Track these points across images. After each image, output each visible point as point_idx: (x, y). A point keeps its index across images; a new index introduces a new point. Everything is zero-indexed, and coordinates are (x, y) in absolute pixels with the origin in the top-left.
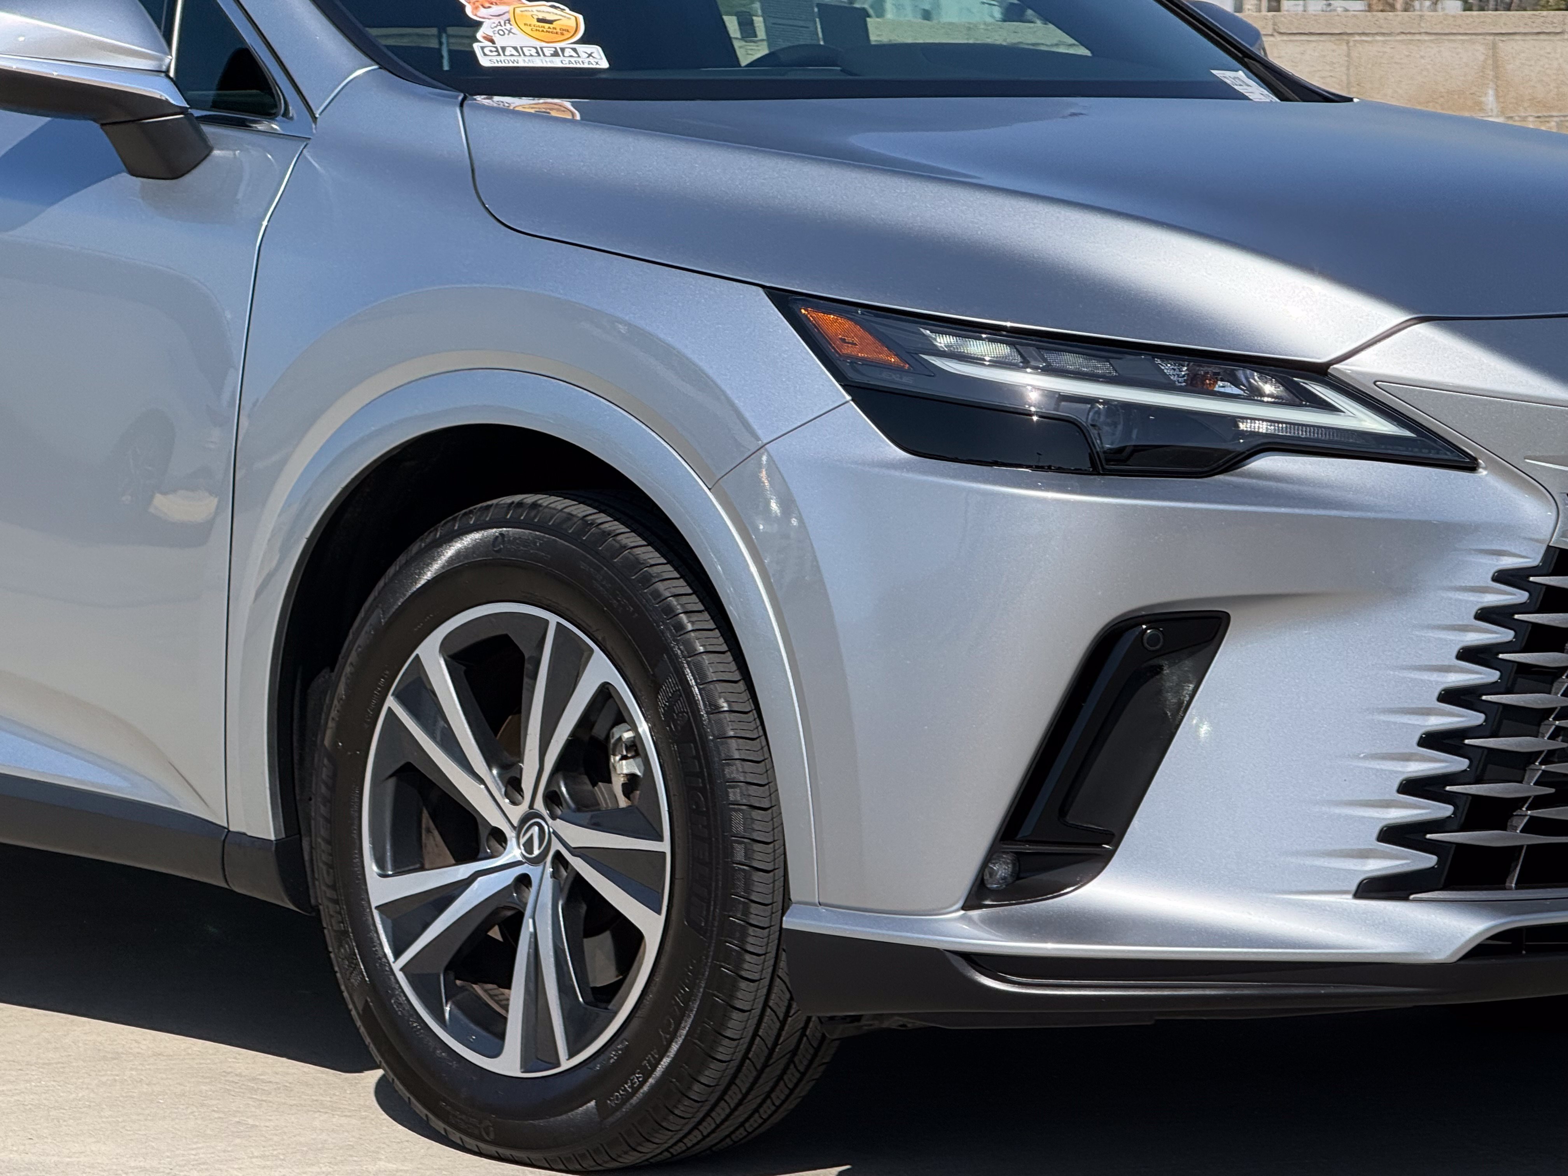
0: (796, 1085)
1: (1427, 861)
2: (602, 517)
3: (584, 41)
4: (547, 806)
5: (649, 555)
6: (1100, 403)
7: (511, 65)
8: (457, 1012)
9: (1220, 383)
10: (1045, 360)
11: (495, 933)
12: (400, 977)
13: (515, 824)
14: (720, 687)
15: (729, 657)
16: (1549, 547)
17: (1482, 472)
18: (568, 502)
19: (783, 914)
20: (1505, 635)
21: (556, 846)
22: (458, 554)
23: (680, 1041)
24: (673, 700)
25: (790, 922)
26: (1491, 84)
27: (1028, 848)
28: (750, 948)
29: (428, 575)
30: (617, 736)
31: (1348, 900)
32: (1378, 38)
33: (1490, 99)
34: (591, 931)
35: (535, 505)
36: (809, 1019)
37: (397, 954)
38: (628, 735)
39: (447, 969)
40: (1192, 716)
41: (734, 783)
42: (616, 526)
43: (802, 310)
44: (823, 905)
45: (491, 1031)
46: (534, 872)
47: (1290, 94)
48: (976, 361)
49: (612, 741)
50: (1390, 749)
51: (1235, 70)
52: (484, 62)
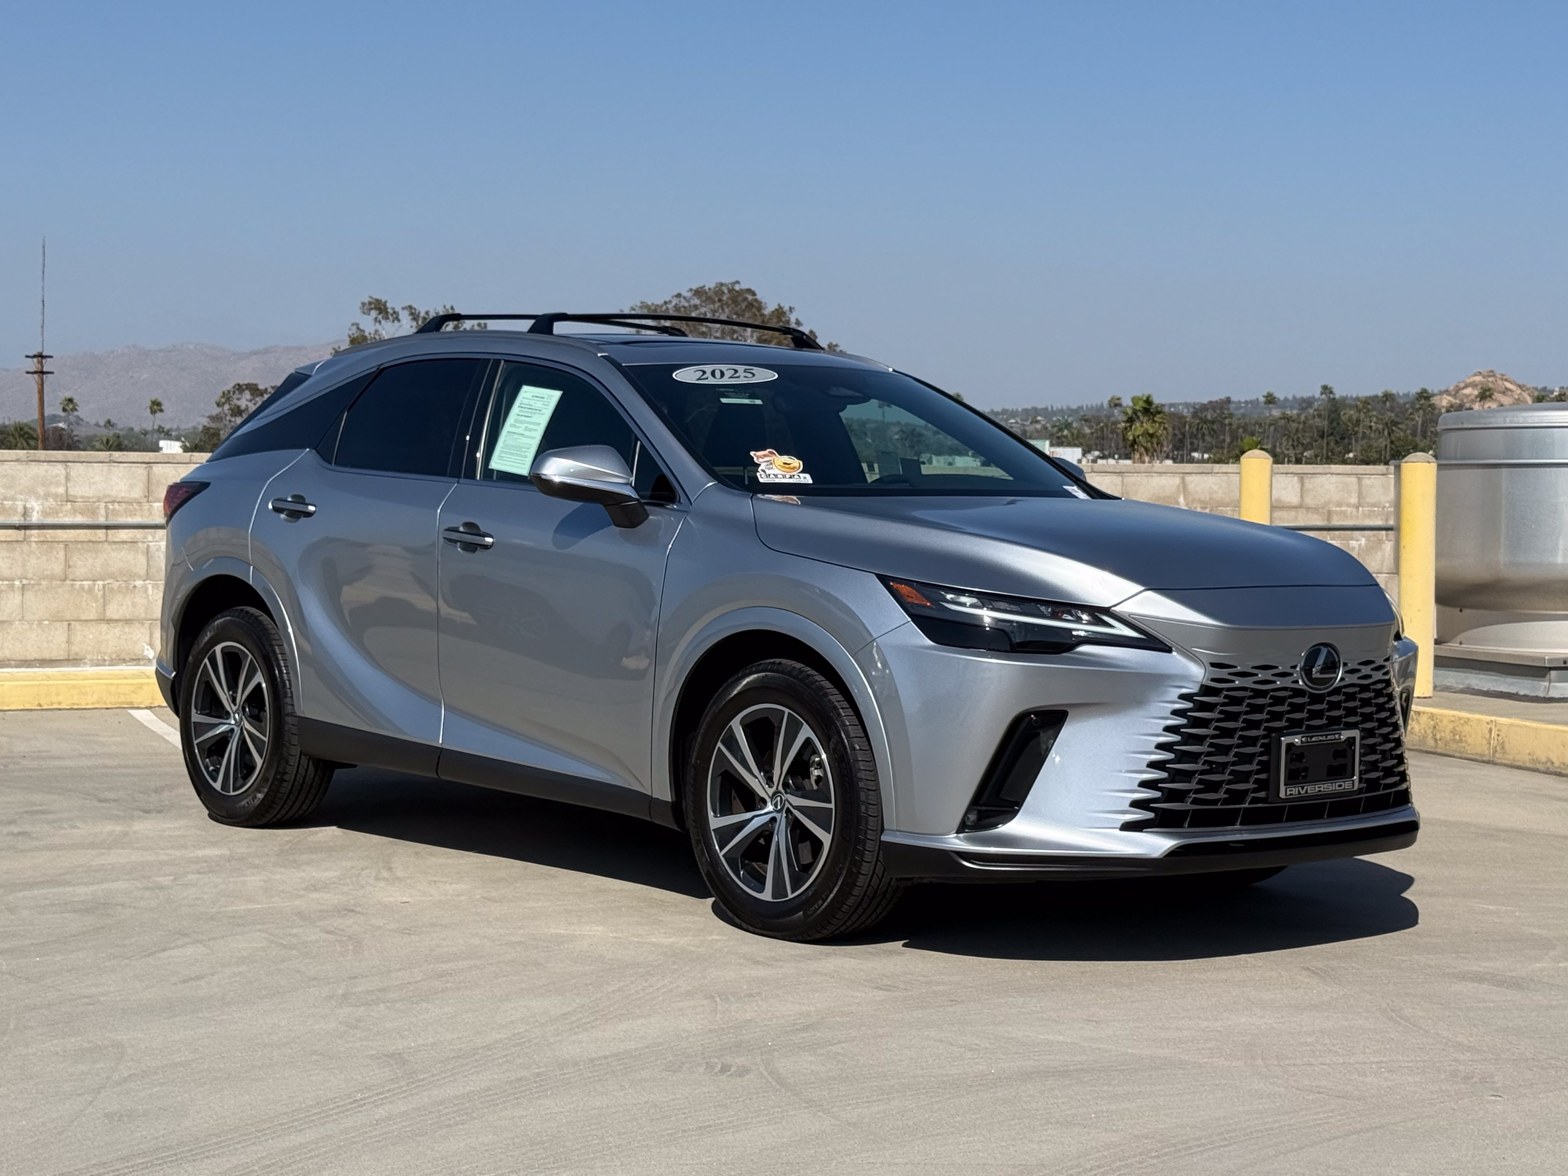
0: (886, 906)
1: (1150, 815)
2: (808, 668)
4: (784, 788)
5: (827, 684)
6: (1015, 623)
7: (772, 482)
8: (745, 873)
9: (1065, 615)
10: (993, 605)
11: (762, 841)
12: (722, 859)
13: (770, 796)
14: (856, 739)
15: (859, 727)
16: (1202, 686)
17: (1174, 653)
18: (793, 662)
19: (881, 834)
20: (1183, 721)
21: (787, 805)
22: (748, 682)
23: (838, 887)
24: (836, 745)
25: (884, 838)
26: (1182, 494)
27: (984, 808)
28: (868, 849)
29: (735, 692)
30: (813, 760)
31: (1117, 832)
32: (1135, 474)
33: (1182, 500)
34: (802, 841)
35: (780, 663)
36: (892, 879)
37: (721, 849)
38: (817, 759)
39: (742, 855)
40: (1052, 754)
41: (861, 779)
42: (813, 672)
43: (891, 584)
44: (897, 831)
45: (759, 882)
46: (778, 816)
47: (1096, 496)
48: (963, 605)
49: (811, 762)
50: (1135, 768)
51: (1073, 486)
52: (761, 480)
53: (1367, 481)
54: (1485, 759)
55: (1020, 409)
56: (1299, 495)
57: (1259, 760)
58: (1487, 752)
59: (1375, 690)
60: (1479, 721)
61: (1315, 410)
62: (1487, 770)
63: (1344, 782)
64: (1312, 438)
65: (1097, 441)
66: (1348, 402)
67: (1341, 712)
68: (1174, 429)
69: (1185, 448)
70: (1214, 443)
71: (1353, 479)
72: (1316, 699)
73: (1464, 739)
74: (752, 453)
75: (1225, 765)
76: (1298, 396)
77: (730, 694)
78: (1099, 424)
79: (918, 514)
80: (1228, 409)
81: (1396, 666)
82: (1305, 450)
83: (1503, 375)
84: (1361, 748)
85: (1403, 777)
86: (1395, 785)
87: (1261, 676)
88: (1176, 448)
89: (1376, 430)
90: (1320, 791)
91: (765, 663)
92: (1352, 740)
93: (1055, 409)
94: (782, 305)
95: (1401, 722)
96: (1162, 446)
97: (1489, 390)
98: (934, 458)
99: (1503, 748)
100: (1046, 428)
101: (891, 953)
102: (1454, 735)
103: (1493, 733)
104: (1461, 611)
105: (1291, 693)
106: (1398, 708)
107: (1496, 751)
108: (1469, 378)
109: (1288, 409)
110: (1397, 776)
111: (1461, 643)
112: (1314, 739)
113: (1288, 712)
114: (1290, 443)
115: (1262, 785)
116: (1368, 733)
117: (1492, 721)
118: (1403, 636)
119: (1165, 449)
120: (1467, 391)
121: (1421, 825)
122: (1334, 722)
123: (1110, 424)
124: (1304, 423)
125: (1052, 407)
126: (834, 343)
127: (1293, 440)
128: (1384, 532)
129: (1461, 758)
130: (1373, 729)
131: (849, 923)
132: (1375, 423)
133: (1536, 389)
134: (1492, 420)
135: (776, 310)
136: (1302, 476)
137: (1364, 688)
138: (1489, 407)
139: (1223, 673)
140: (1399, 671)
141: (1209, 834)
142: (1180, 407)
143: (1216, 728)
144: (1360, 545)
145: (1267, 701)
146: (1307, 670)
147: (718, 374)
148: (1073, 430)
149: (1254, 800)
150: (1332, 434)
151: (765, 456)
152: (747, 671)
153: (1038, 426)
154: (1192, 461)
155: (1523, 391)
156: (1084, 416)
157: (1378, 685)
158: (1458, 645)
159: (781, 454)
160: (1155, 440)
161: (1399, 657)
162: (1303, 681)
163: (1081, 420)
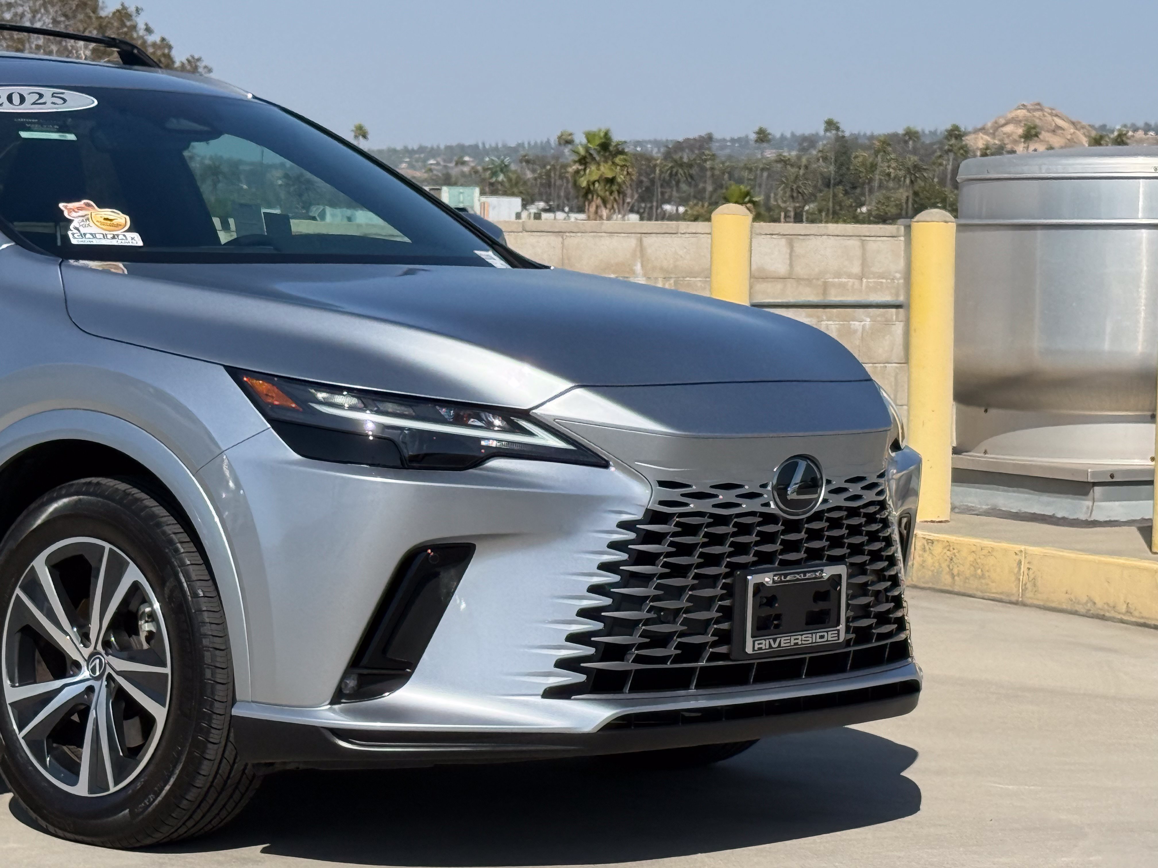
0: (240, 801)
1: (581, 678)
2: (135, 491)
3: (129, 230)
4: (104, 648)
5: (160, 511)
6: (407, 430)
7: (89, 243)
8: (53, 761)
9: (472, 420)
10: (377, 407)
11: (75, 718)
12: (23, 743)
13: (87, 658)
14: (198, 583)
15: (203, 567)
16: (647, 510)
17: (612, 469)
18: (117, 482)
19: (232, 707)
20: (624, 556)
21: (109, 670)
22: (56, 510)
23: (175, 776)
24: (172, 591)
25: (235, 712)
26: (639, 260)
27: (365, 671)
28: (213, 726)
29: (39, 522)
30: (142, 610)
31: (539, 700)
32: (579, 234)
33: (638, 268)
34: (128, 716)
35: (98, 484)
36: (246, 765)
37: (21, 729)
38: (148, 610)
39: (49, 737)
40: (456, 598)
41: (205, 635)
42: (143, 496)
43: (245, 379)
44: (253, 702)
45: (73, 773)
46: (96, 684)
47: (518, 265)
48: (340, 406)
49: (140, 612)
50: (560, 617)
51: (487, 250)
52: (74, 241)
53: (873, 245)
54: (1014, 599)
55: (442, 147)
56: (788, 262)
57: (720, 606)
58: (1015, 590)
59: (866, 515)
60: (1006, 550)
61: (820, 151)
62: (1015, 612)
63: (827, 632)
64: (815, 187)
65: (542, 190)
66: (860, 141)
67: (824, 543)
68: (640, 174)
69: (655, 199)
70: (692, 191)
71: (855, 243)
72: (792, 526)
73: (987, 574)
74: (61, 205)
75: (677, 612)
76: (799, 132)
77: (32, 525)
78: (544, 166)
79: (283, 287)
80: (709, 149)
81: (894, 485)
82: (806, 202)
83: (1052, 109)
84: (848, 588)
85: (901, 624)
86: (890, 635)
87: (722, 497)
88: (642, 199)
89: (895, 178)
90: (796, 644)
91: (78, 484)
92: (837, 579)
93: (487, 146)
94: (126, 5)
95: (899, 555)
96: (625, 195)
97: (1035, 127)
98: (329, 210)
99: (1035, 585)
100: (476, 172)
101: (245, 861)
102: (976, 569)
103: (1022, 566)
104: (986, 411)
105: (760, 519)
106: (896, 537)
107: (1026, 589)
108: (1011, 112)
109: (786, 149)
110: (894, 623)
111: (985, 452)
112: (788, 578)
113: (757, 544)
114: (788, 194)
115: (724, 637)
116: (859, 569)
117: (1021, 551)
118: (903, 445)
119: (628, 200)
120: (1009, 129)
121: (924, 685)
122: (814, 555)
123: (558, 167)
124: (806, 167)
125: (484, 144)
126: (196, 57)
127: (792, 190)
128: (894, 310)
129: (983, 598)
130: (864, 564)
131: (190, 824)
132: (894, 169)
133: (1092, 127)
134: (1025, 168)
135: (118, 11)
136: (790, 238)
137: (853, 512)
138: (1035, 150)
139: (674, 494)
140: (896, 491)
141: (655, 701)
142: (649, 146)
143: (665, 565)
144: (864, 327)
145: (730, 529)
146: (781, 489)
147: (16, 99)
148: (510, 174)
149: (714, 657)
150: (840, 182)
151: (80, 209)
152: (55, 495)
153: (466, 169)
154: (664, 217)
155: (1077, 129)
156: (525, 156)
157: (871, 508)
158: (982, 455)
159: (100, 206)
160: (615, 188)
161: (897, 472)
162: (776, 504)
163: (521, 161)
